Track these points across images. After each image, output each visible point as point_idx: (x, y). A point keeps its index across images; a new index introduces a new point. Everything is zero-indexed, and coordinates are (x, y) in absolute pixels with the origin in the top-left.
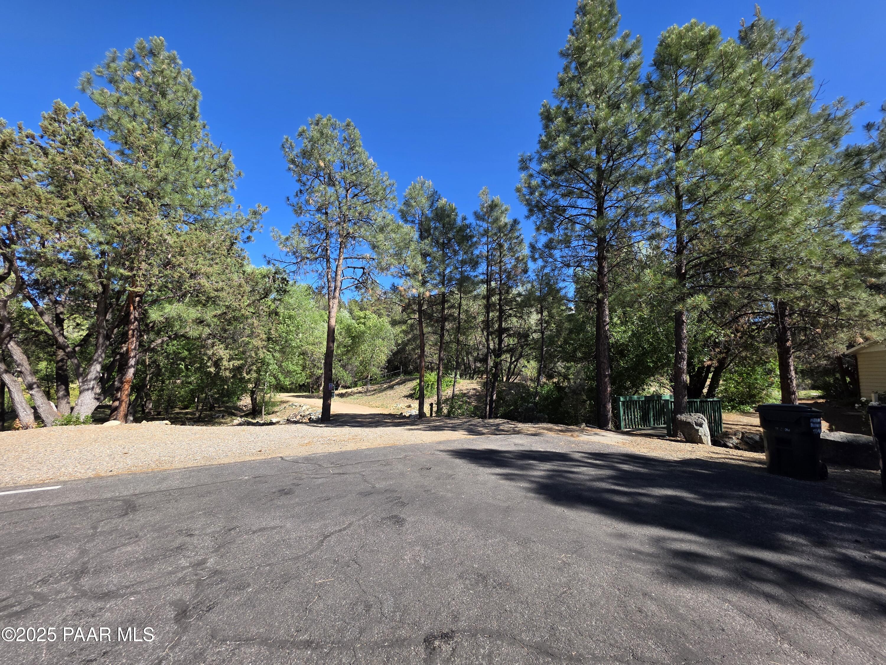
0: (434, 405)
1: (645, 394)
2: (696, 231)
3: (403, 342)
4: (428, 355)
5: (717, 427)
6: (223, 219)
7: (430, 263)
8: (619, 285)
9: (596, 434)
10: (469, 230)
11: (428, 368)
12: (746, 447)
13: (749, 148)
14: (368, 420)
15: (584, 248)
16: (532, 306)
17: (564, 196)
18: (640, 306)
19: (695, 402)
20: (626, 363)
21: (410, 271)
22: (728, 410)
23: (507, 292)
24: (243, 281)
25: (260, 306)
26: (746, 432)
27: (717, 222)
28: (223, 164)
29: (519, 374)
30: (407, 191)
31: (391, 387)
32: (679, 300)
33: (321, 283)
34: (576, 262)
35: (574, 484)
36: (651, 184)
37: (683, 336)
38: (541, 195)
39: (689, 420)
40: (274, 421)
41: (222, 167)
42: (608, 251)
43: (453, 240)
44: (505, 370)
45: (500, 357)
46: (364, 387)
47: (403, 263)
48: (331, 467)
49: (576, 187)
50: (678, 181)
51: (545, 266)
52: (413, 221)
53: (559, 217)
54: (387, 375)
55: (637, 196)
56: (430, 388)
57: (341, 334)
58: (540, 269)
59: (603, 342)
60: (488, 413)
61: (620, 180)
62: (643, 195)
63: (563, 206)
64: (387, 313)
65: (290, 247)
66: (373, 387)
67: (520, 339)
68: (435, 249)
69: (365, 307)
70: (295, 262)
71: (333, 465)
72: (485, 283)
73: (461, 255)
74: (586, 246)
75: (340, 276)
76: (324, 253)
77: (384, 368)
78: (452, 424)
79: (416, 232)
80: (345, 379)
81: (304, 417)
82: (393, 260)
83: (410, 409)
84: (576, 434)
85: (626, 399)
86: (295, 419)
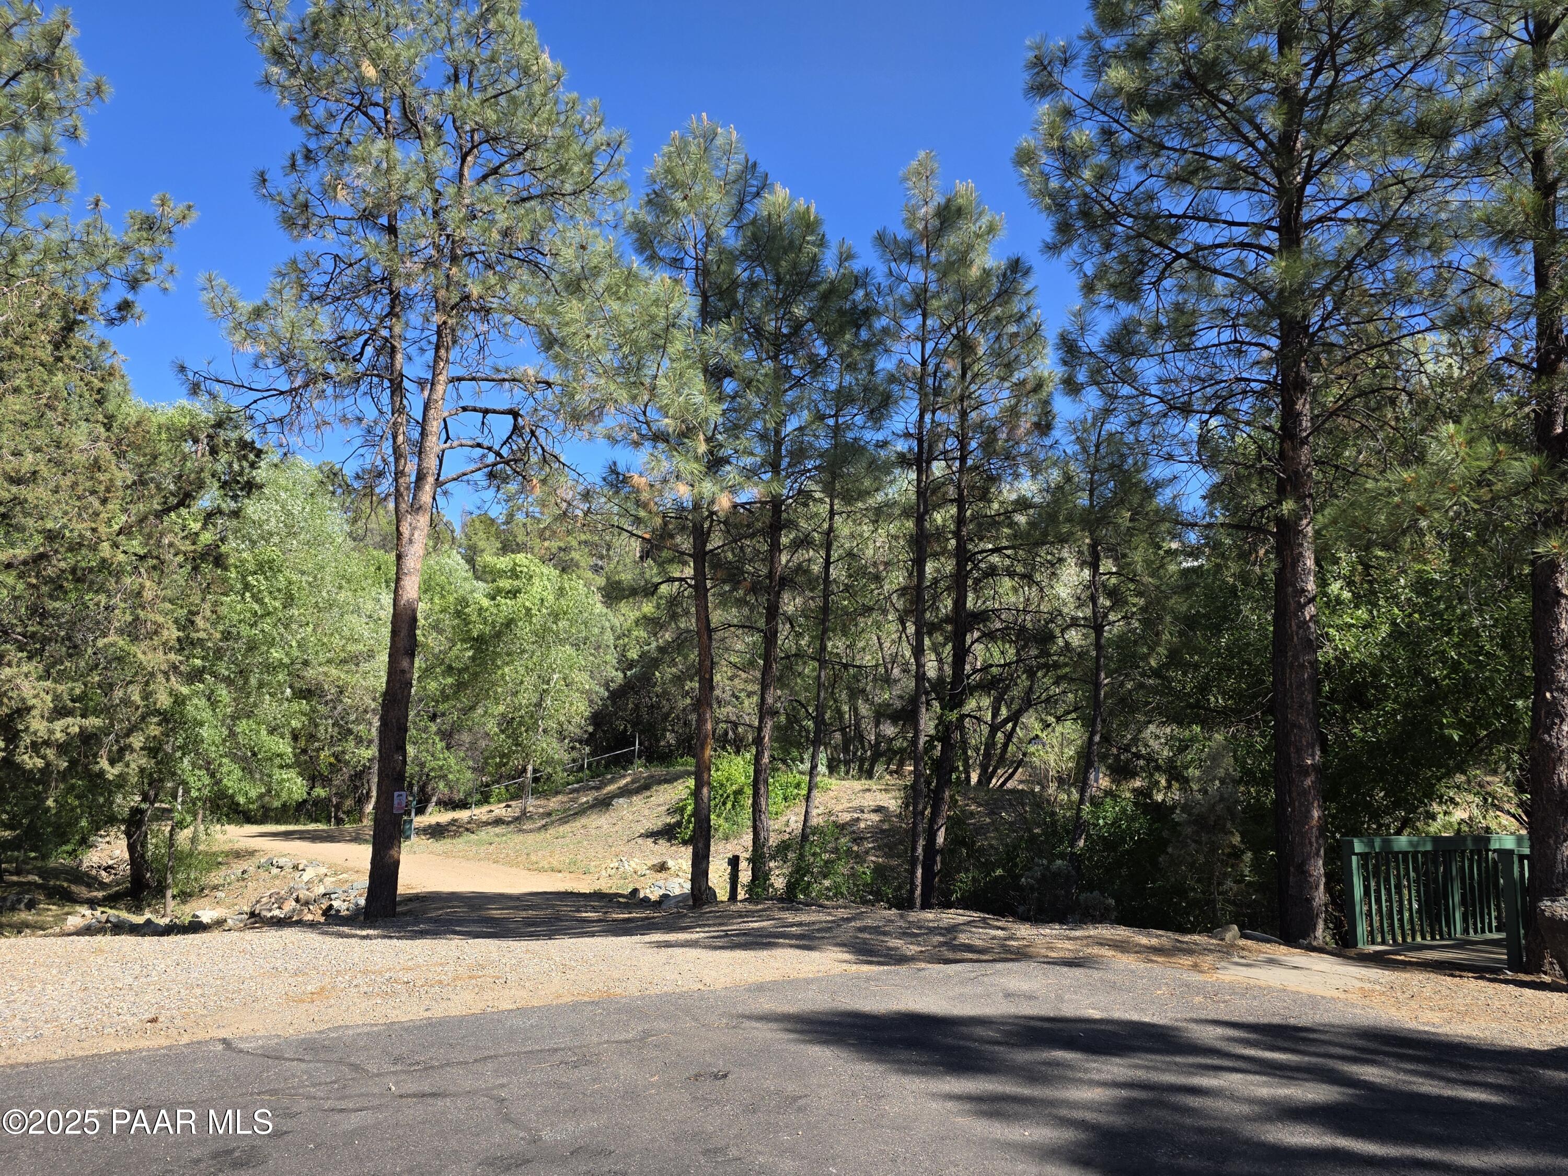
0: (743, 865)
1: (1434, 827)
3: (643, 655)
4: (727, 696)
6: (39, 241)
7: (733, 398)
8: (1350, 475)
9: (1272, 962)
10: (860, 293)
11: (722, 741)
14: (524, 914)
15: (1239, 353)
16: (1063, 540)
17: (1181, 179)
18: (1420, 544)
20: (1374, 730)
21: (667, 424)
23: (985, 497)
24: (104, 451)
25: (162, 534)
28: (43, 53)
29: (1020, 763)
30: (660, 160)
31: (604, 804)
32: (1546, 525)
33: (371, 459)
34: (1209, 399)
35: (1201, 1131)
36: (1458, 145)
37: (1560, 640)
38: (1103, 176)
40: (206, 917)
41: (37, 67)
42: (1315, 366)
43: (809, 327)
44: (977, 750)
45: (961, 704)
46: (513, 803)
47: (646, 398)
48: (394, 1073)
49: (1214, 154)
50: (1544, 136)
51: (1107, 412)
52: (675, 260)
53: (1157, 250)
54: (590, 765)
55: (1411, 184)
56: (729, 805)
57: (436, 627)
58: (1090, 421)
59: (1296, 658)
60: (918, 892)
61: (1355, 133)
62: (1429, 181)
63: (1171, 216)
64: (593, 561)
65: (270, 340)
66: (542, 802)
67: (1023, 648)
68: (750, 354)
69: (519, 540)
70: (285, 387)
71: (399, 1067)
72: (910, 465)
73: (836, 375)
74: (1244, 348)
75: (434, 439)
76: (383, 360)
77: (580, 742)
78: (800, 924)
79: (688, 298)
80: (450, 776)
81: (307, 903)
82: (613, 387)
83: (663, 875)
84: (1208, 960)
85: (1373, 847)
86: (276, 913)
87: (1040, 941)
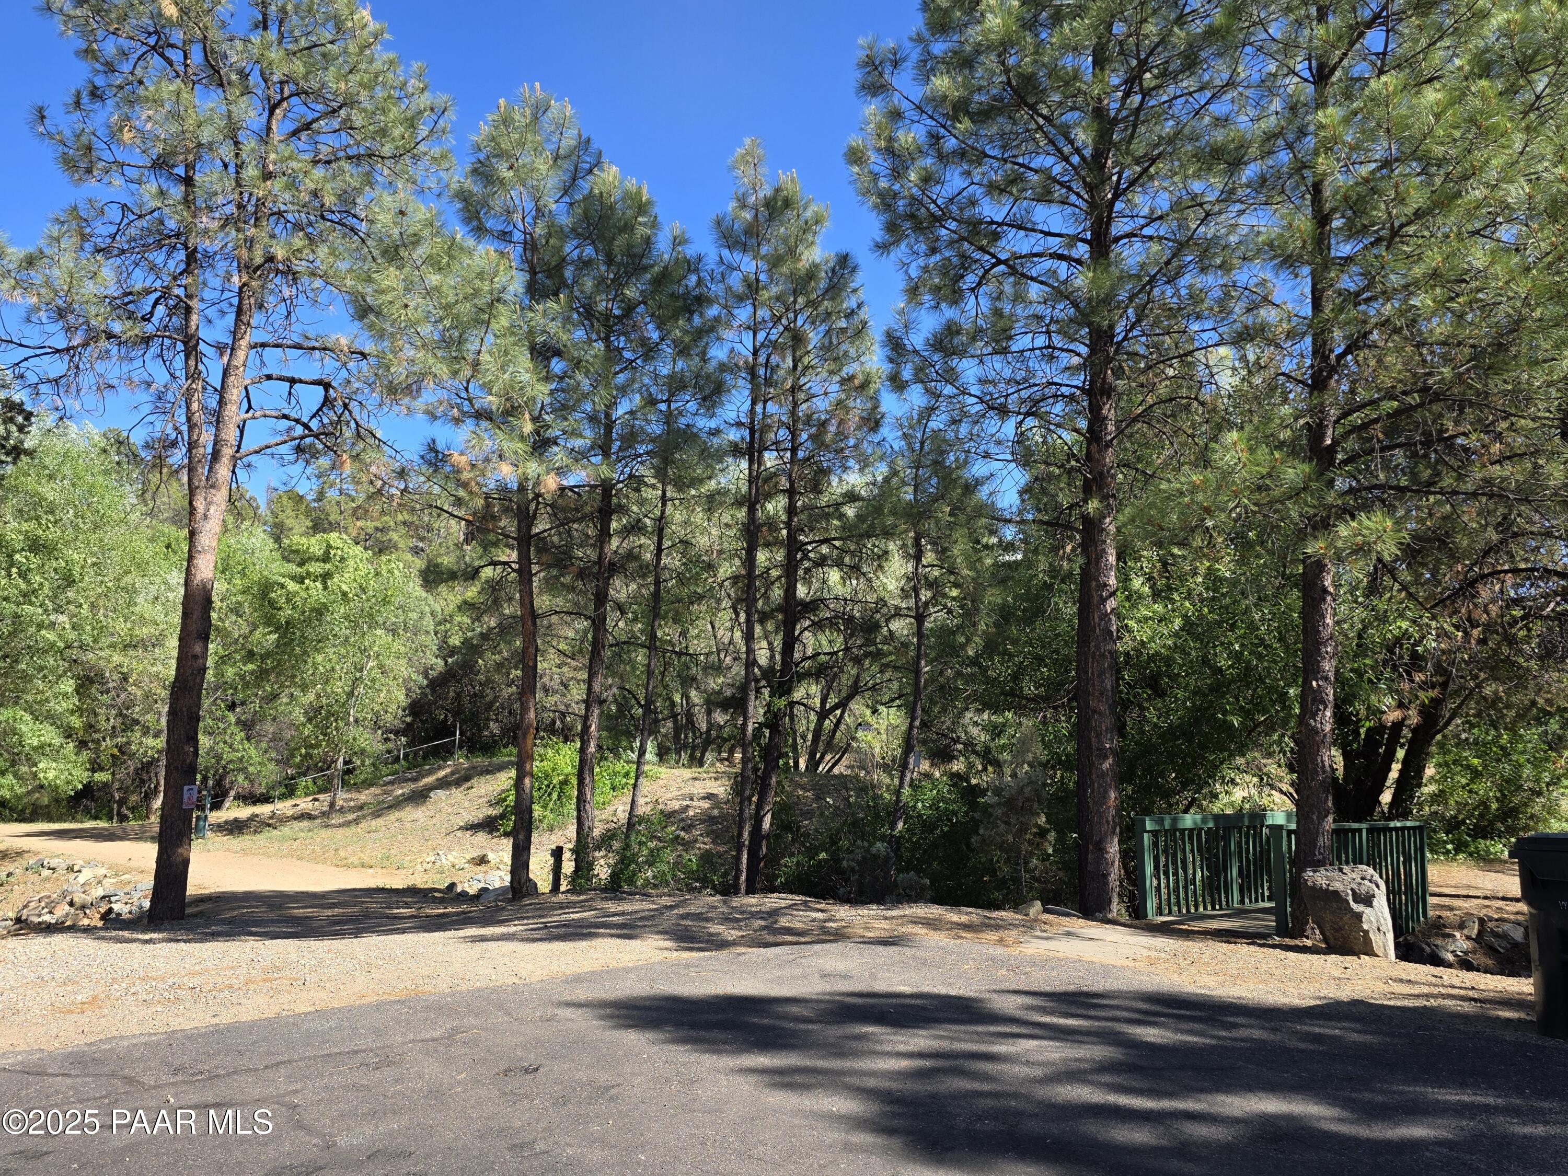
0: (567, 855)
1: (1216, 808)
2: (1365, 322)
3: (466, 642)
4: (555, 684)
5: (1415, 906)
7: (561, 378)
9: (1070, 934)
10: (693, 279)
11: (549, 730)
12: (1490, 962)
13: (1511, 91)
14: (329, 912)
15: (1051, 358)
16: (888, 534)
17: (994, 189)
18: (1211, 544)
19: (1354, 831)
21: (492, 402)
22: (1448, 852)
23: (816, 488)
26: (1491, 919)
27: (1422, 300)
29: (847, 749)
30: (485, 129)
31: (419, 797)
32: (1314, 528)
33: (162, 427)
34: (1024, 402)
36: (1249, 172)
37: (1325, 634)
38: (927, 179)
39: (1337, 886)
42: (1119, 373)
43: (641, 309)
44: (804, 736)
45: (789, 692)
46: (321, 797)
47: (468, 373)
48: (173, 1084)
49: (1032, 165)
50: (1321, 169)
51: (930, 411)
52: (505, 233)
53: (977, 255)
54: (406, 756)
55: (1207, 207)
56: (555, 796)
57: (236, 610)
58: (916, 417)
59: (1097, 647)
60: (743, 877)
61: (1160, 154)
62: (1222, 205)
63: (992, 222)
64: (413, 542)
65: (43, 291)
66: (354, 795)
67: (852, 635)
68: (580, 334)
69: (332, 518)
70: (62, 345)
71: (180, 1078)
72: (743, 455)
73: (669, 359)
74: (1056, 353)
75: (234, 408)
76: (176, 321)
77: (397, 733)
78: (622, 914)
79: (514, 272)
80: (251, 769)
81: (83, 907)
82: (431, 361)
83: (483, 868)
84: (1011, 935)
85: (1162, 824)
86: (47, 918)
87: (857, 921)
